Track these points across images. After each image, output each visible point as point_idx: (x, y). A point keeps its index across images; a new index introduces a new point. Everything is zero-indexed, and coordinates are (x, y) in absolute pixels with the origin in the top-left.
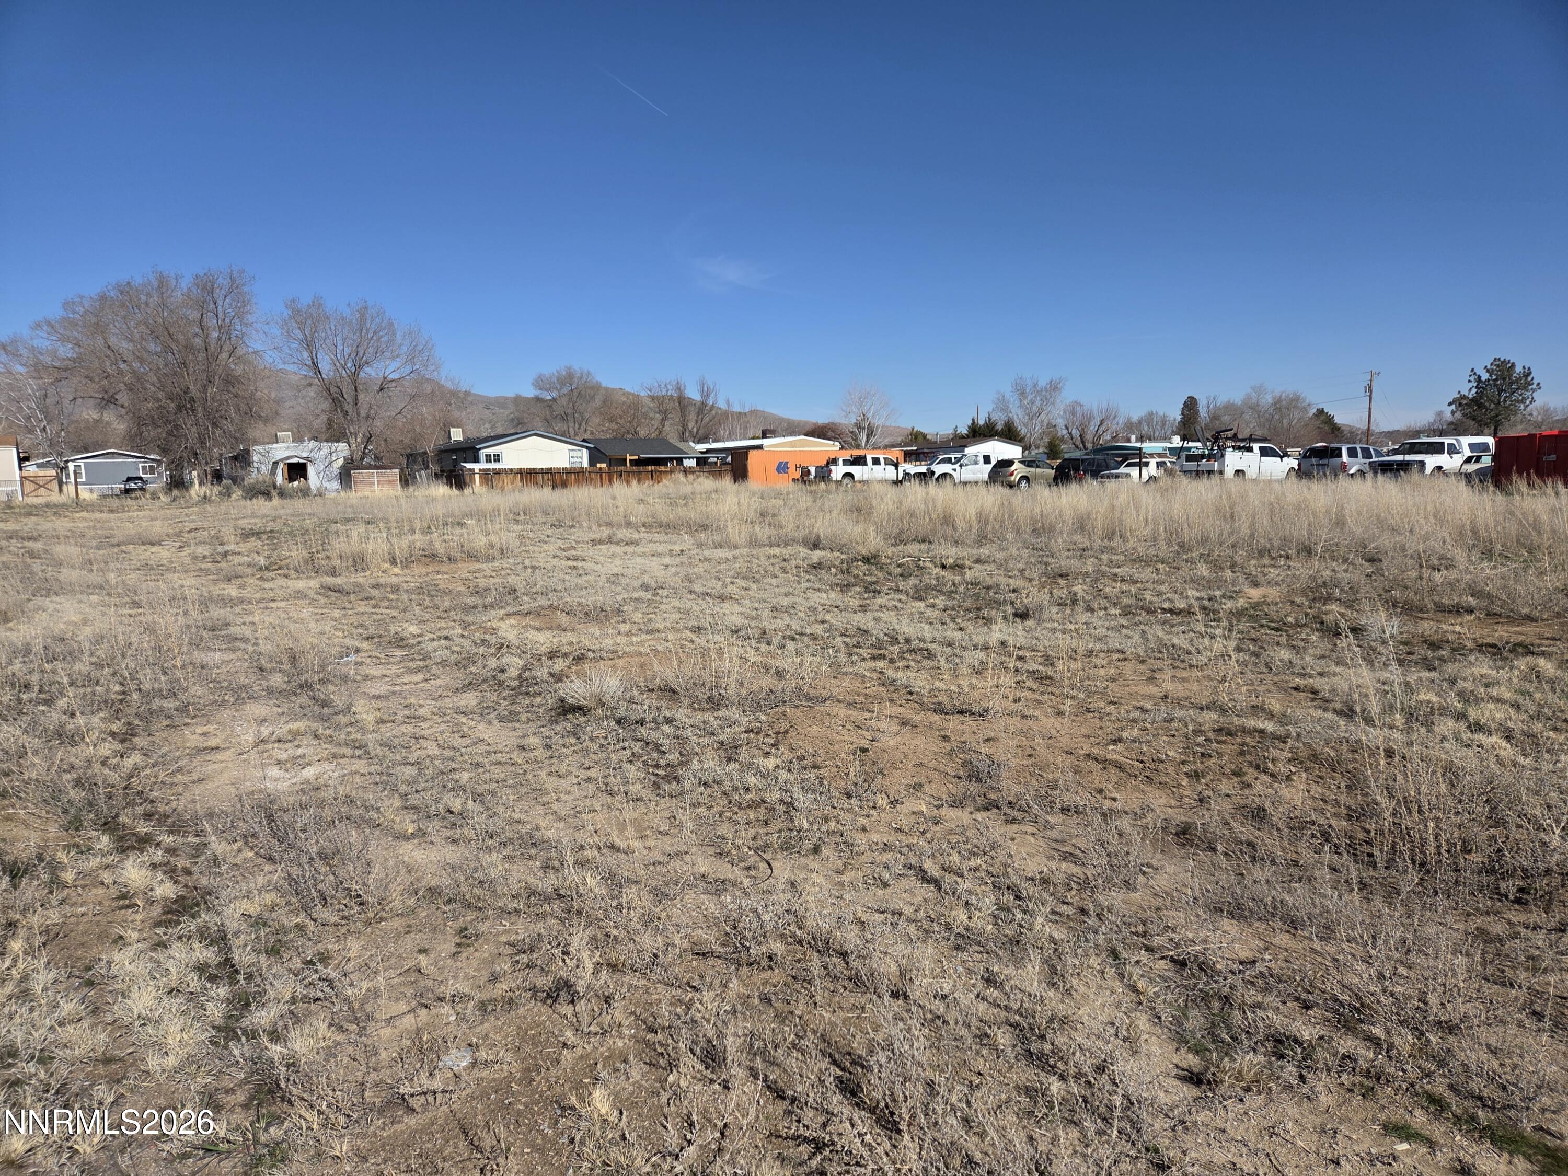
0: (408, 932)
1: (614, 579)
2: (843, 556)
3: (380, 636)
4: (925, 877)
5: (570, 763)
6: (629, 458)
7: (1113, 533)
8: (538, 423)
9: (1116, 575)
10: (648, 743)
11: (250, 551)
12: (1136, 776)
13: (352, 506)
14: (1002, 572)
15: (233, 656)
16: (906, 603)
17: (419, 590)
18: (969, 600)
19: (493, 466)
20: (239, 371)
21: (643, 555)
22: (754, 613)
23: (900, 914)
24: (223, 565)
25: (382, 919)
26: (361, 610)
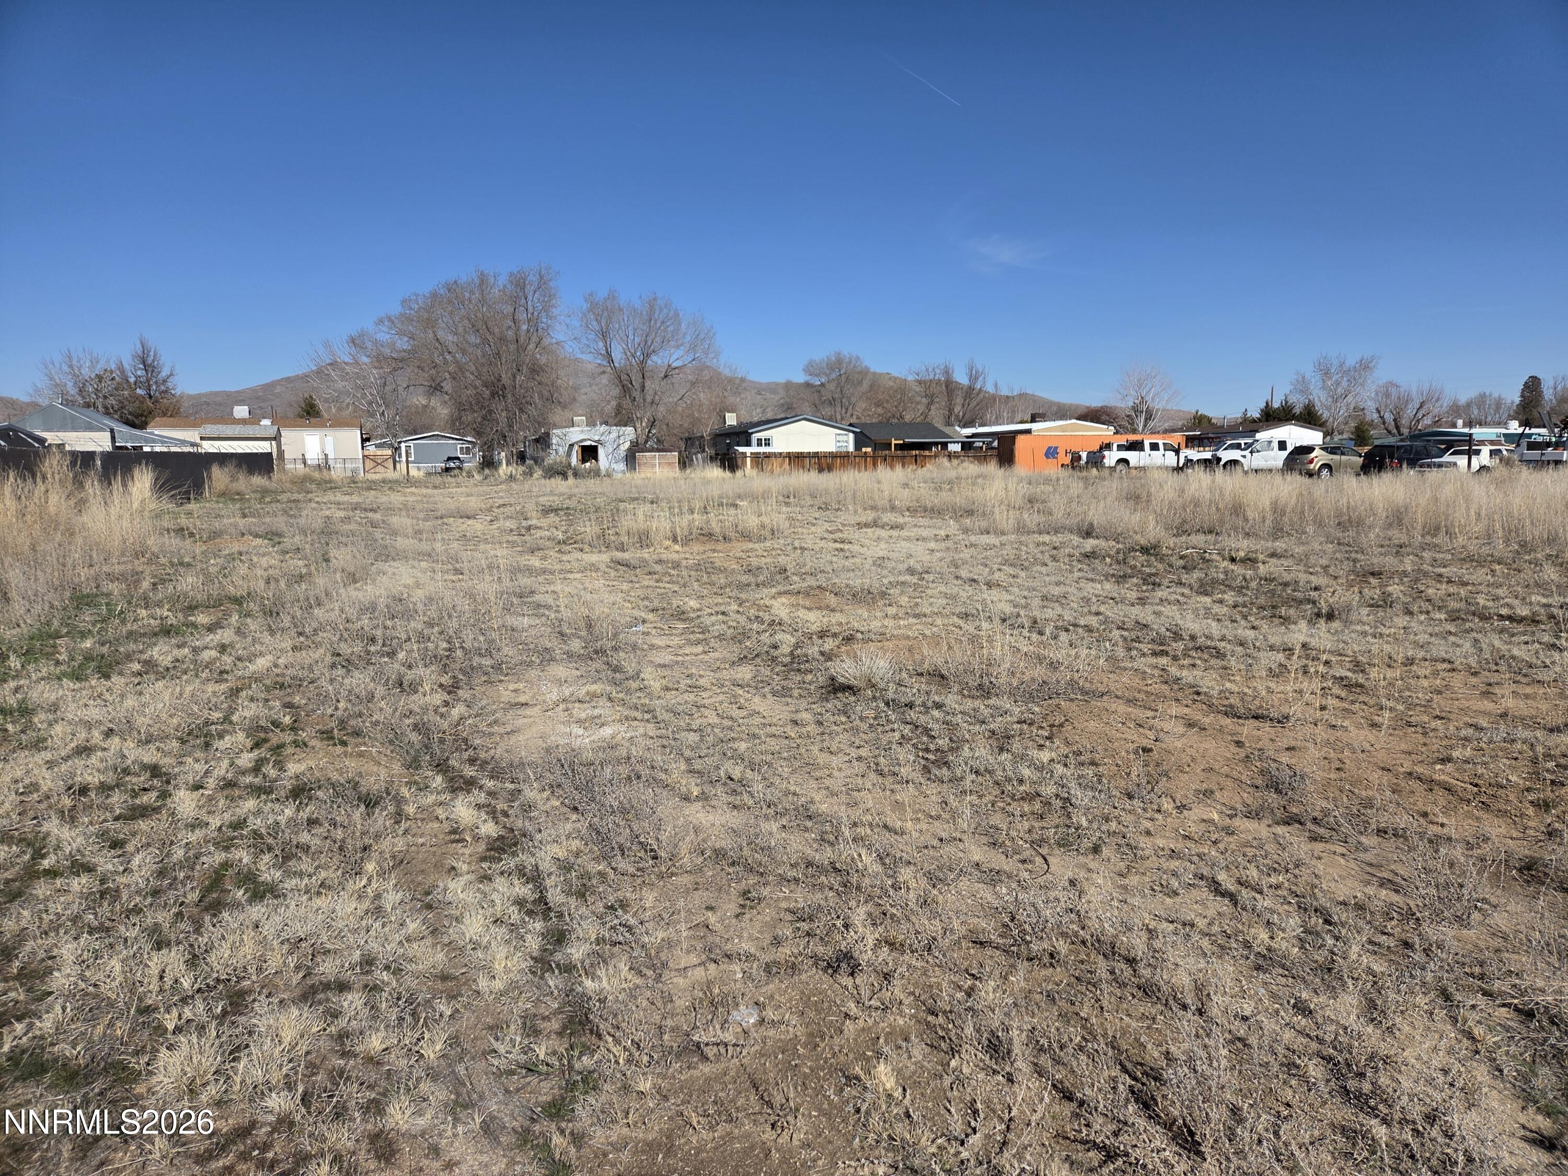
0: (696, 889)
1: (880, 562)
2: (1120, 546)
3: (664, 609)
4: (1217, 889)
5: (841, 740)
6: (894, 442)
7: (1437, 529)
8: (807, 408)
9: (1441, 575)
10: (917, 727)
11: (550, 526)
12: (1469, 801)
13: (636, 487)
14: (1301, 568)
15: (538, 621)
16: (1189, 597)
17: (697, 567)
18: (1263, 597)
19: (763, 449)
20: (543, 360)
21: (908, 539)
22: (1023, 601)
23: (1192, 925)
24: (527, 538)
25: (673, 874)
26: (646, 583)
